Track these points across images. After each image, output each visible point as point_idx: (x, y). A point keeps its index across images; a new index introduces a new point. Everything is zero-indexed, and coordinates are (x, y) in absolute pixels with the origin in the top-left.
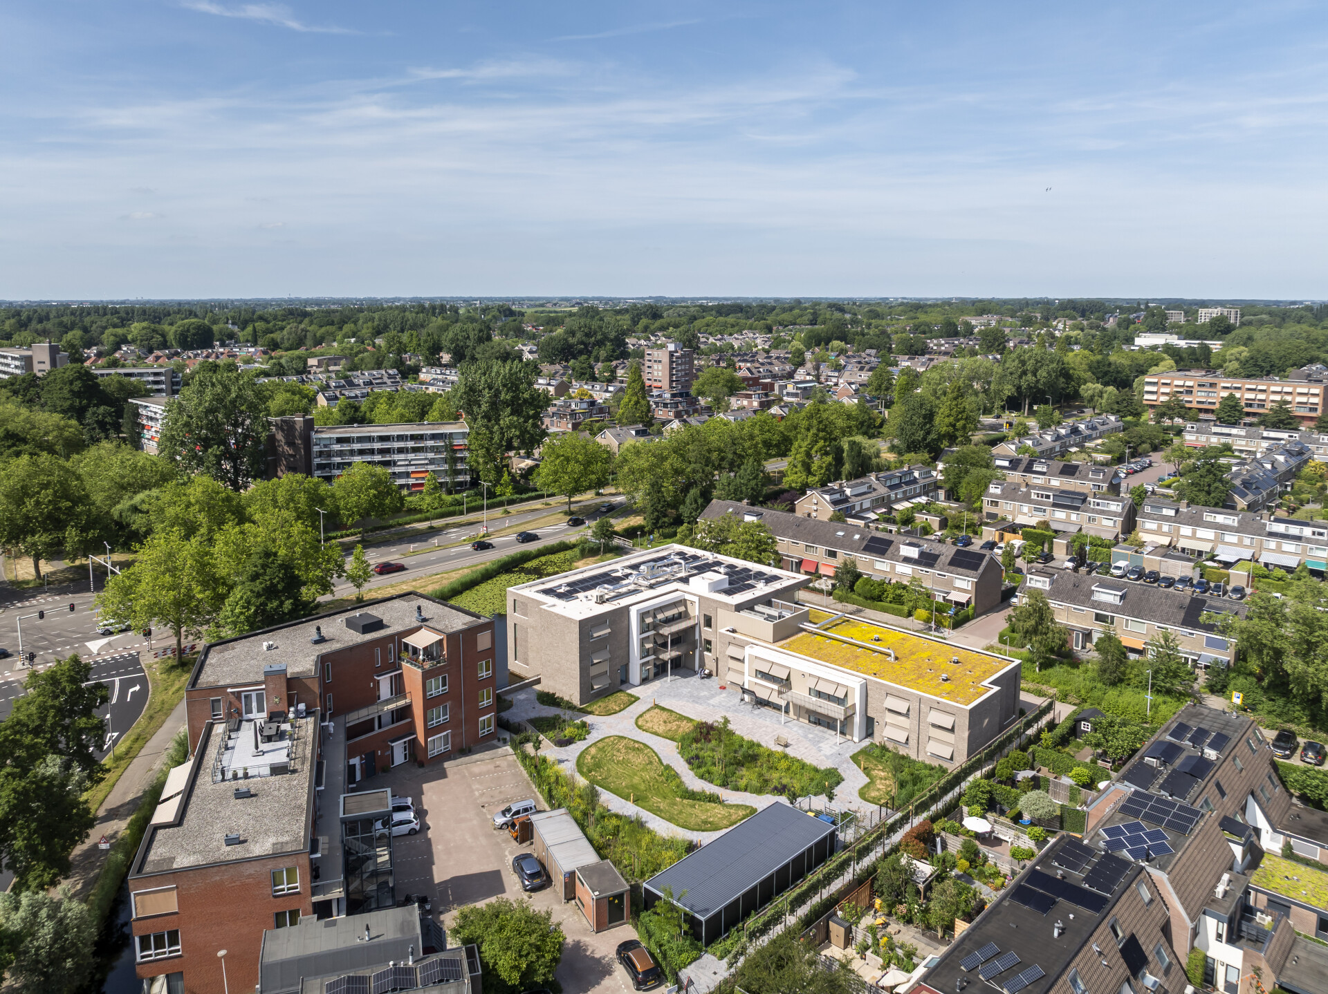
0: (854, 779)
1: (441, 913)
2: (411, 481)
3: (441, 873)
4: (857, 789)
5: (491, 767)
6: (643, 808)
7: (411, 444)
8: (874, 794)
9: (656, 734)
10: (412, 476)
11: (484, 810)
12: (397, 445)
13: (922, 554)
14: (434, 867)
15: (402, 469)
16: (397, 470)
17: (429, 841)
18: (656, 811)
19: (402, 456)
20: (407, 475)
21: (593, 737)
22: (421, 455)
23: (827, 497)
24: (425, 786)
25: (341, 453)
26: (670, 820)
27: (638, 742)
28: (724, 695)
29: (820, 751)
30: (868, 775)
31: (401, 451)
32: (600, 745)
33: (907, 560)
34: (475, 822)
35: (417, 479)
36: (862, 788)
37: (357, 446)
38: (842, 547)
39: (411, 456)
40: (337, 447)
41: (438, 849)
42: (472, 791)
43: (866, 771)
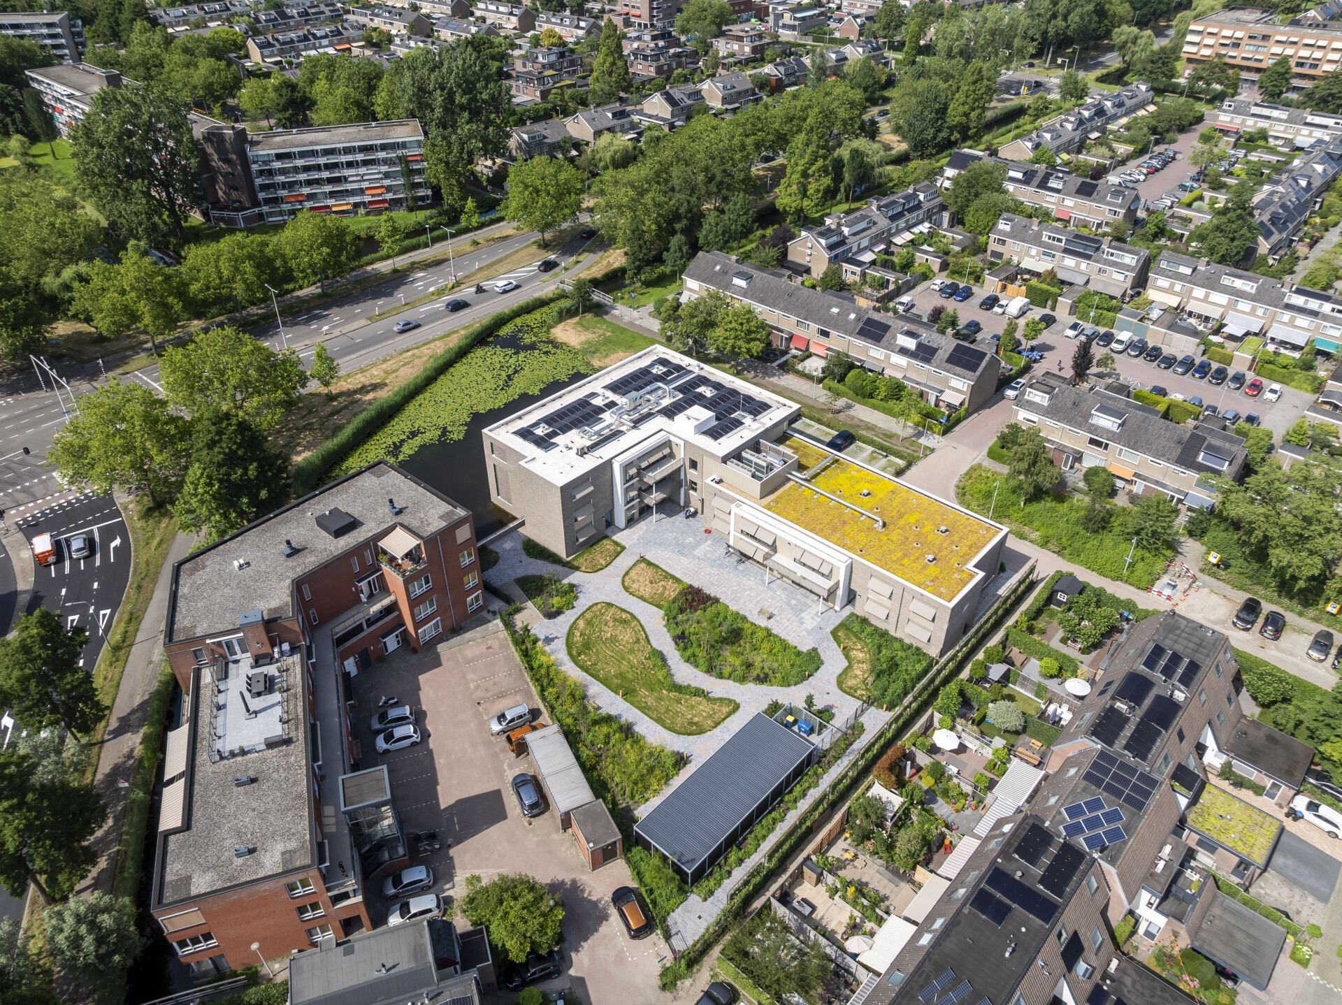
0: (834, 662)
1: (450, 846)
2: (367, 199)
3: (448, 795)
4: (835, 676)
5: (483, 648)
6: (632, 703)
7: (360, 157)
8: (851, 682)
9: (642, 598)
10: (368, 192)
11: (480, 708)
12: (345, 158)
13: (919, 345)
14: (439, 788)
15: (355, 186)
16: (349, 187)
17: (431, 752)
18: (644, 709)
19: (352, 172)
20: (362, 191)
21: (582, 603)
22: (374, 169)
23: (823, 242)
24: (422, 678)
25: (283, 172)
26: (659, 721)
27: (623, 610)
28: (709, 542)
29: (802, 623)
30: (847, 656)
31: (350, 165)
32: (588, 615)
33: (903, 351)
34: (473, 726)
35: (373, 196)
36: (840, 676)
37: (300, 163)
38: (836, 328)
39: (363, 170)
40: (277, 165)
41: (440, 762)
42: (467, 683)
43: (846, 651)
